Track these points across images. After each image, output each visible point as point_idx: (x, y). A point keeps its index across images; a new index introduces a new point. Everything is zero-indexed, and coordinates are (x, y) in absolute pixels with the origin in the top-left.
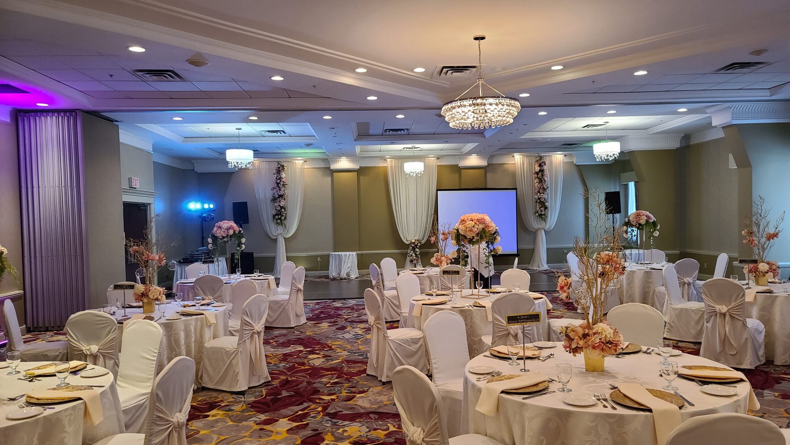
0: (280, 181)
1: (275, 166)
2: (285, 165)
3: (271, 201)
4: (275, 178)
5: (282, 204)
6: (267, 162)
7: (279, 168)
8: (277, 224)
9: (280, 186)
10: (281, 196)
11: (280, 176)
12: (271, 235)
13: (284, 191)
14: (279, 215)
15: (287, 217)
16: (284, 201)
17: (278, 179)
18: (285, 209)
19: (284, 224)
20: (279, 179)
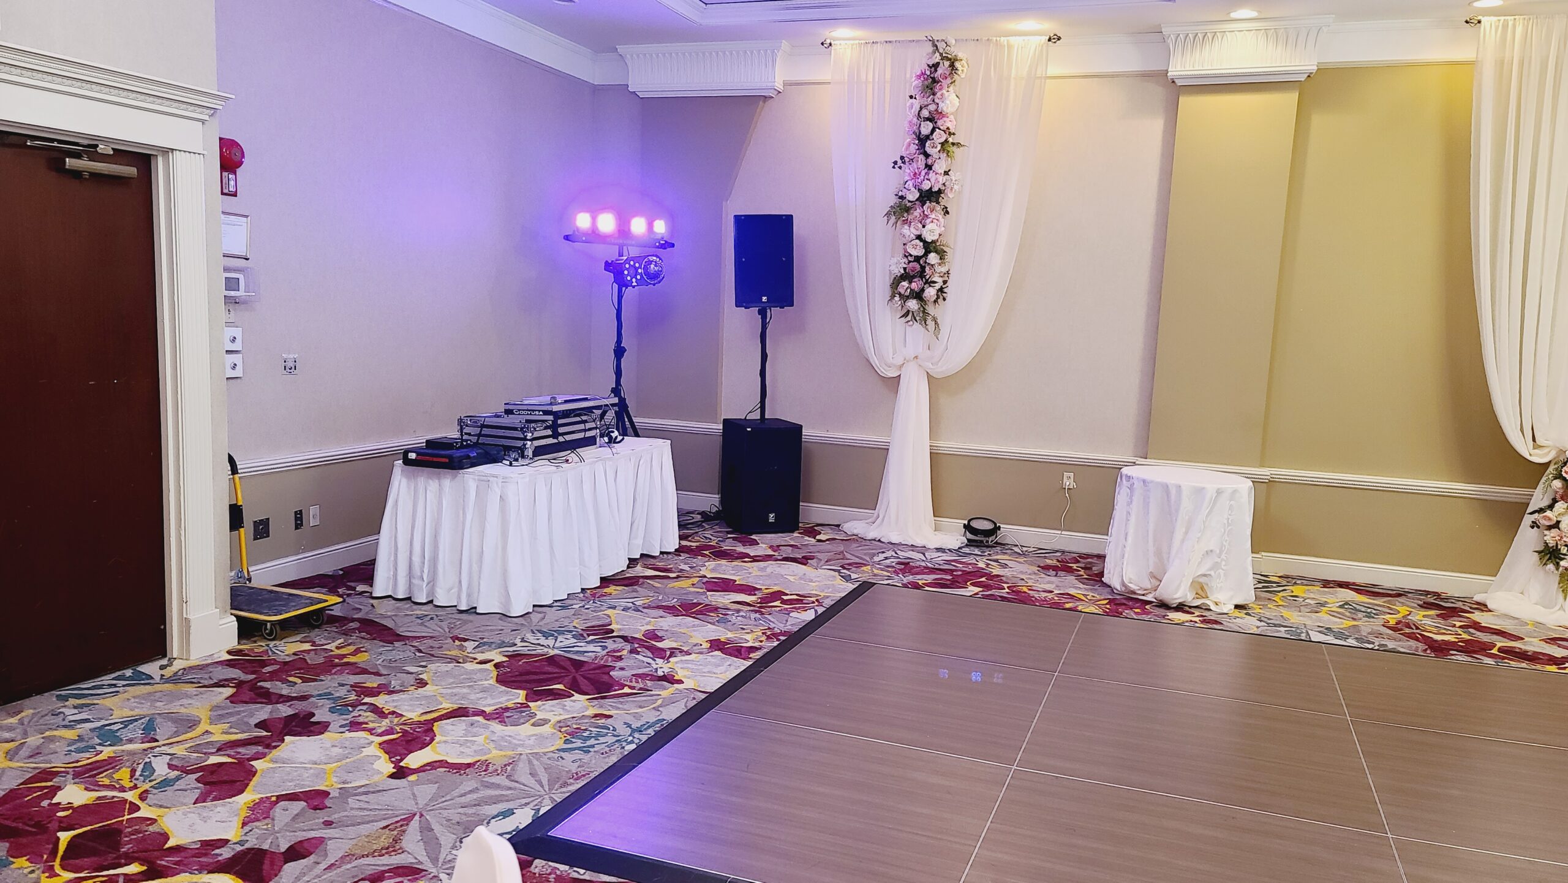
0: (930, 125)
1: (919, 59)
2: (960, 55)
3: (888, 214)
4: (911, 116)
5: (932, 231)
6: (889, 46)
7: (936, 66)
8: (906, 315)
9: (928, 150)
10: (930, 196)
11: (932, 107)
12: (875, 361)
13: (946, 173)
14: (914, 277)
15: (950, 291)
16: (940, 217)
17: (928, 119)
18: (942, 254)
19: (935, 320)
20: (930, 119)
